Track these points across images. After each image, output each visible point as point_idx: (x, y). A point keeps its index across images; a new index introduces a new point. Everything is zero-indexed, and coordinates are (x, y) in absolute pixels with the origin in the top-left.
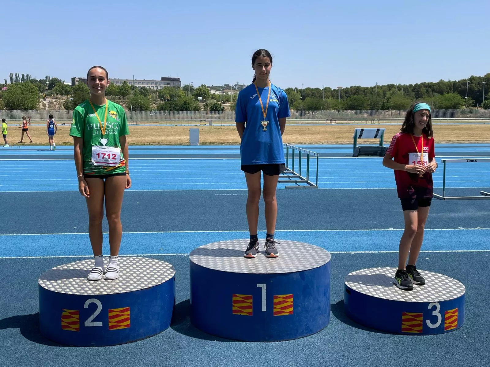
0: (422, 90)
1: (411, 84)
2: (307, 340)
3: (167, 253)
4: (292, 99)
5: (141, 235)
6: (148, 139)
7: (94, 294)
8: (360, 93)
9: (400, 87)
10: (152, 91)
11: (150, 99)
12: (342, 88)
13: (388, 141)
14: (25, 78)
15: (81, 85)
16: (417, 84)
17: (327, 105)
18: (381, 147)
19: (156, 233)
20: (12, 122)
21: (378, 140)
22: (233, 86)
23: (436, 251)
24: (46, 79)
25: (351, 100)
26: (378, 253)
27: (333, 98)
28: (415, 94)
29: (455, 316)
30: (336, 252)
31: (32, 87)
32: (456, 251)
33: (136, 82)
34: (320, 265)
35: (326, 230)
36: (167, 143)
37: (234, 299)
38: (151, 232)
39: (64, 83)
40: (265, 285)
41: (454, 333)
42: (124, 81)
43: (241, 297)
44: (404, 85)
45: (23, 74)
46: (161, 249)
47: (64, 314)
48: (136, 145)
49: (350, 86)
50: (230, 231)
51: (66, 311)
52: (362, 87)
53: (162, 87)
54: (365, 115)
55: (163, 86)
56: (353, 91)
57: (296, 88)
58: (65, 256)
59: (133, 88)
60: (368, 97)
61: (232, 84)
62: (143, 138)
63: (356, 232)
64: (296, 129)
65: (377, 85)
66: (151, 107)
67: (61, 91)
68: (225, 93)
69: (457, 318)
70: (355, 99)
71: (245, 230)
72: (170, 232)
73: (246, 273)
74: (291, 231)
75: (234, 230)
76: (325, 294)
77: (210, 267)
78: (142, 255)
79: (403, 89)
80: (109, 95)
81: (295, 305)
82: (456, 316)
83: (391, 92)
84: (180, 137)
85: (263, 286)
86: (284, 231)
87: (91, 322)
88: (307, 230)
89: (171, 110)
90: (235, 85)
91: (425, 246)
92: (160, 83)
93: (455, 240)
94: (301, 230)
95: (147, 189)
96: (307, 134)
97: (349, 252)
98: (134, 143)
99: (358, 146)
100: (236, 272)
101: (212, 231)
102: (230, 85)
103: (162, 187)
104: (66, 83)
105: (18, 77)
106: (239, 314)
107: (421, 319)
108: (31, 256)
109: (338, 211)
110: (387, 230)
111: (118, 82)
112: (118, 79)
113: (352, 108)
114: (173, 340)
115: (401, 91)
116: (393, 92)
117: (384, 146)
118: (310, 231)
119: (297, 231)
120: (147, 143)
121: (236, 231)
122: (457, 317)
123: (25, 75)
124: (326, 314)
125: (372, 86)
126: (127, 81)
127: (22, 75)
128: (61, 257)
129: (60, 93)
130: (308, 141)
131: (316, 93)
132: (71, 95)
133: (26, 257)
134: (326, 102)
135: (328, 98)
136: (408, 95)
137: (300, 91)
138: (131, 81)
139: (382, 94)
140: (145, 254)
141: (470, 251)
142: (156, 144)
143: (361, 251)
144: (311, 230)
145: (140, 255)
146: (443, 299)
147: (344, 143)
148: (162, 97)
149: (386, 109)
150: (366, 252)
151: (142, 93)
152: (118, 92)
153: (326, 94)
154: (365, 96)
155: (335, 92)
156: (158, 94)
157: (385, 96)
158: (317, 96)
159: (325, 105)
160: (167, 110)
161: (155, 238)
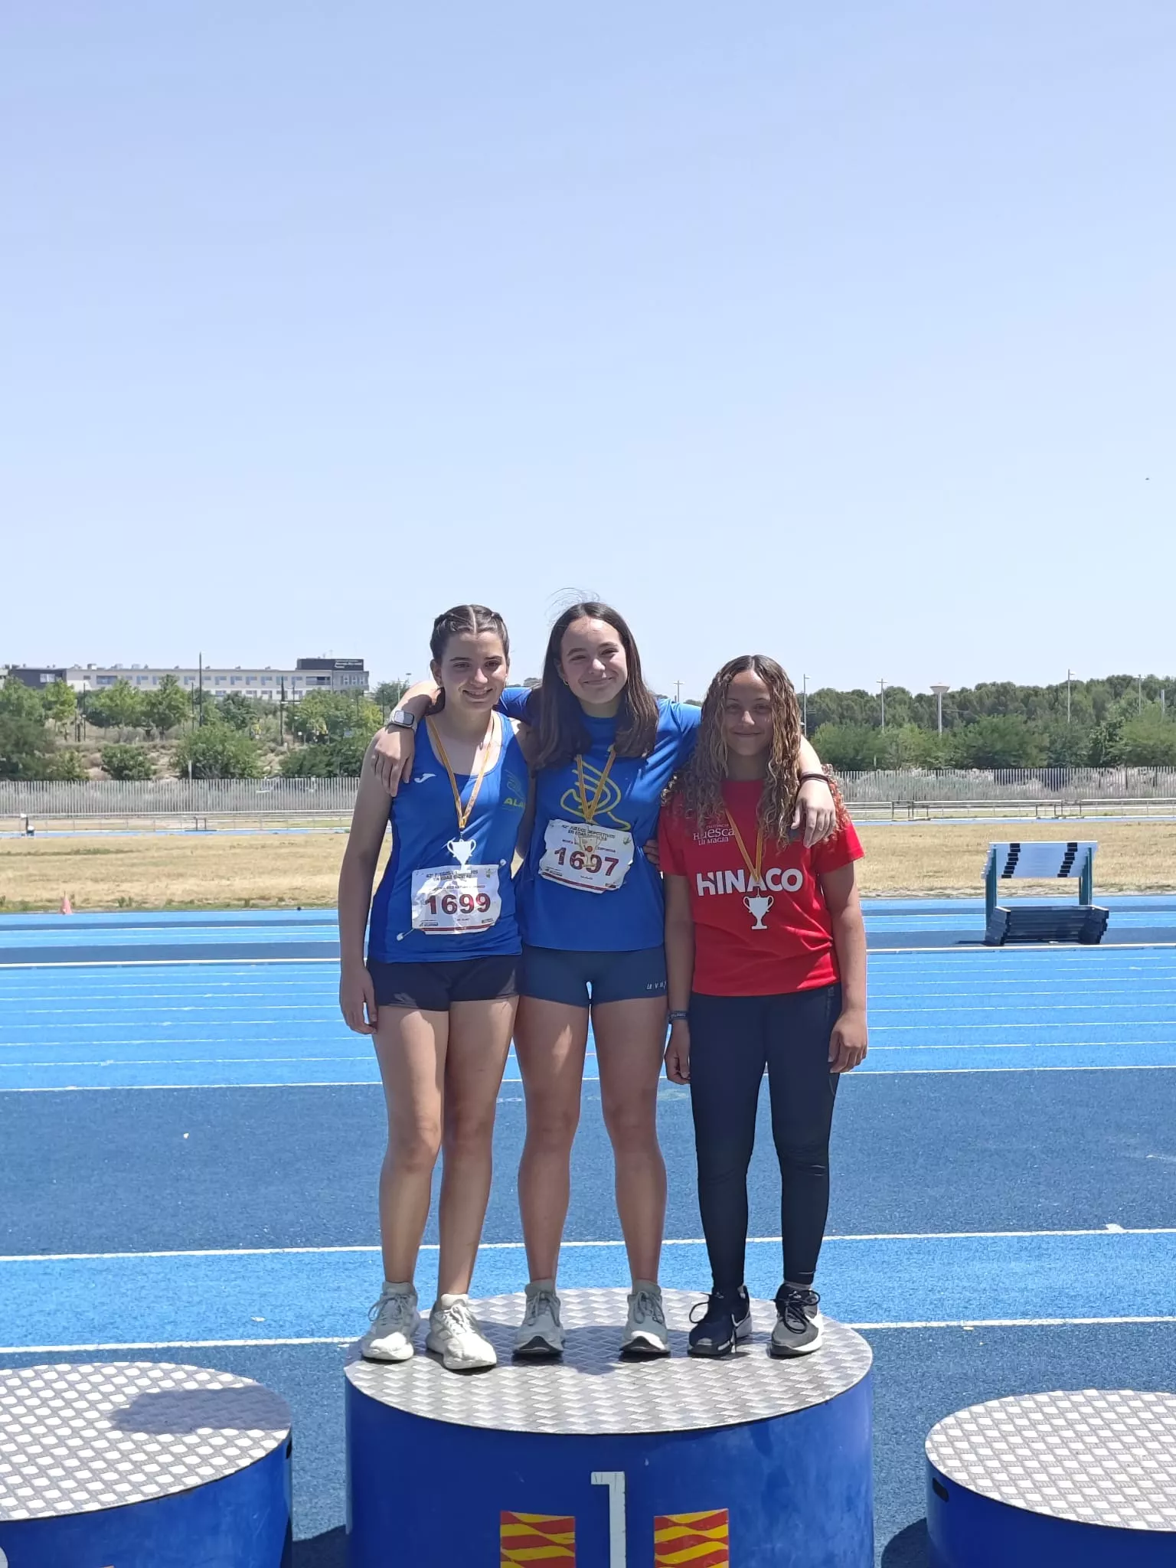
3: (279, 1337)
5: (187, 1264)
6: (243, 885)
8: (1011, 707)
9: (1153, 685)
10: (264, 708)
11: (257, 737)
12: (948, 688)
13: (1112, 885)
15: (12, 691)
17: (897, 751)
18: (1083, 907)
19: (243, 1256)
21: (1073, 882)
25: (981, 734)
26: (1064, 1325)
27: (915, 725)
30: (908, 1325)
33: (209, 678)
34: (830, 1394)
35: (872, 1237)
38: (227, 1252)
40: (621, 1475)
42: (164, 675)
44: (1168, 679)
46: (258, 1319)
48: (200, 908)
49: (976, 684)
52: (1018, 683)
53: (301, 692)
54: (1034, 786)
55: (303, 687)
56: (988, 702)
59: (199, 698)
60: (1040, 723)
62: (225, 882)
63: (984, 1243)
65: (1072, 678)
66: (259, 764)
70: (995, 729)
71: (575, 1240)
72: (295, 1250)
73: (551, 1430)
76: (850, 1503)
77: (418, 1407)
79: (1163, 691)
80: (113, 725)
81: (737, 1551)
83: (1123, 703)
85: (615, 1482)
89: (331, 775)
92: (293, 678)
95: (225, 1081)
97: (954, 1323)
98: (192, 902)
99: (1002, 904)
100: (511, 1429)
103: (277, 1072)
109: (921, 1161)
110: (1099, 1232)
111: (146, 678)
112: (146, 667)
113: (983, 760)
115: (1157, 700)
116: (1130, 704)
117: (1094, 906)
120: (239, 900)
125: (1056, 682)
126: (177, 674)
131: (857, 708)
134: (893, 739)
135: (901, 726)
139: (1091, 710)
142: (268, 903)
143: (1000, 1318)
147: (954, 893)
148: (298, 727)
149: (1107, 765)
150: (1018, 1323)
151: (228, 716)
152: (144, 713)
153: (891, 711)
154: (1029, 718)
155: (922, 706)
156: (284, 719)
157: (1099, 717)
158: (860, 717)
159: (890, 750)
160: (318, 776)
161: (238, 1277)
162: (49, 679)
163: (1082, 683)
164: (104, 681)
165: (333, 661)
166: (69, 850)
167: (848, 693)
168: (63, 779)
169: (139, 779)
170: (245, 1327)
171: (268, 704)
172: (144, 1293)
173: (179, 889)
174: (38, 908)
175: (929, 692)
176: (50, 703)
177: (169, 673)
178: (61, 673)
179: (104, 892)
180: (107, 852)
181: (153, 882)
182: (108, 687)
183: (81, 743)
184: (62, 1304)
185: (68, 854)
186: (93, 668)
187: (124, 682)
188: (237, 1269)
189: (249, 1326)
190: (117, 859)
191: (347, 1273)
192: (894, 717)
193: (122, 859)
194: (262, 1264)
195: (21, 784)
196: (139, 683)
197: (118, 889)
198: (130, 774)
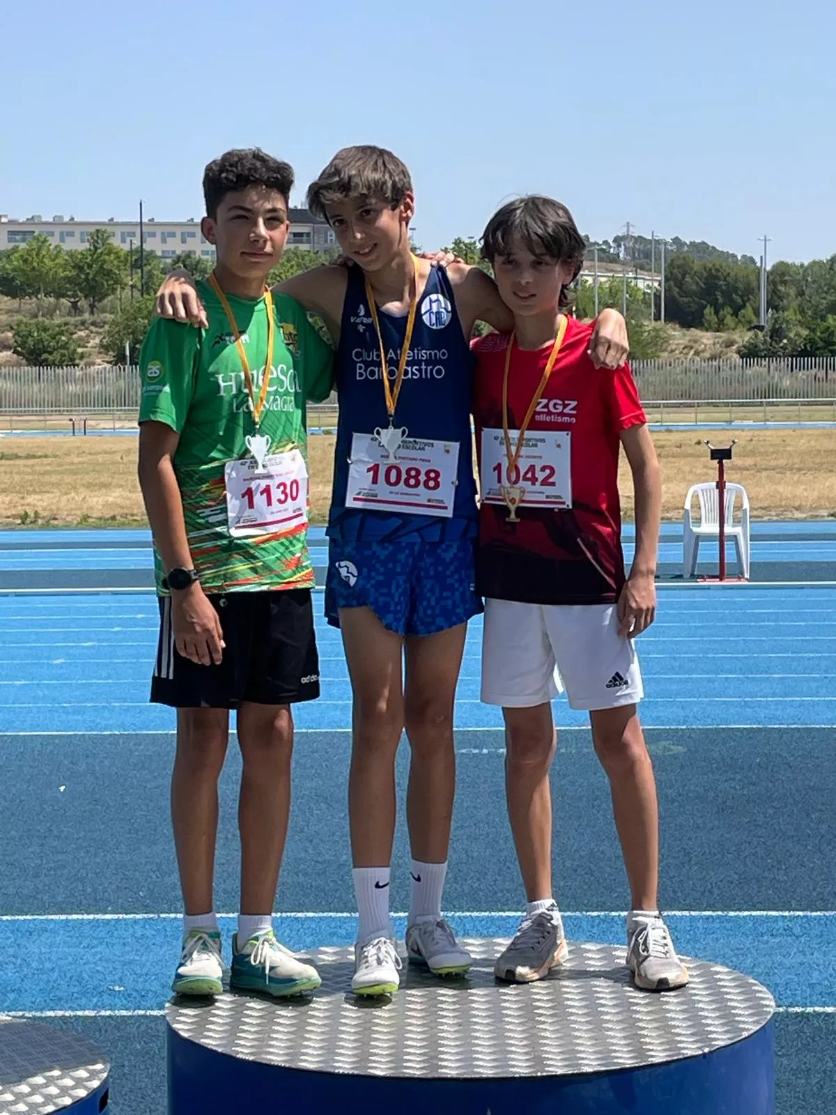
3: (139, 1008)
19: (110, 920)
22: (606, 242)
33: (153, 235)
38: (91, 917)
42: (93, 229)
46: (117, 988)
48: (122, 526)
59: (140, 260)
72: (172, 916)
73: (383, 1074)
75: (461, 909)
80: (30, 295)
86: (686, 913)
90: (617, 240)
94: (764, 913)
95: (122, 726)
98: (113, 518)
102: (592, 240)
111: (71, 234)
112: (72, 219)
118: (801, 913)
119: (744, 917)
121: (468, 914)
126: (109, 229)
138: (127, 229)
140: (42, 1010)
144: (809, 913)
145: (21, 1013)
152: (69, 280)
161: (101, 944)
164: (18, 238)
169: (60, 365)
170: (101, 996)
173: (97, 502)
177: (98, 227)
181: (67, 494)
182: (23, 246)
187: (42, 239)
188: (102, 935)
189: (105, 996)
190: (26, 466)
193: (32, 466)
194: (131, 930)
196: (62, 240)
197: (22, 502)
198: (51, 358)
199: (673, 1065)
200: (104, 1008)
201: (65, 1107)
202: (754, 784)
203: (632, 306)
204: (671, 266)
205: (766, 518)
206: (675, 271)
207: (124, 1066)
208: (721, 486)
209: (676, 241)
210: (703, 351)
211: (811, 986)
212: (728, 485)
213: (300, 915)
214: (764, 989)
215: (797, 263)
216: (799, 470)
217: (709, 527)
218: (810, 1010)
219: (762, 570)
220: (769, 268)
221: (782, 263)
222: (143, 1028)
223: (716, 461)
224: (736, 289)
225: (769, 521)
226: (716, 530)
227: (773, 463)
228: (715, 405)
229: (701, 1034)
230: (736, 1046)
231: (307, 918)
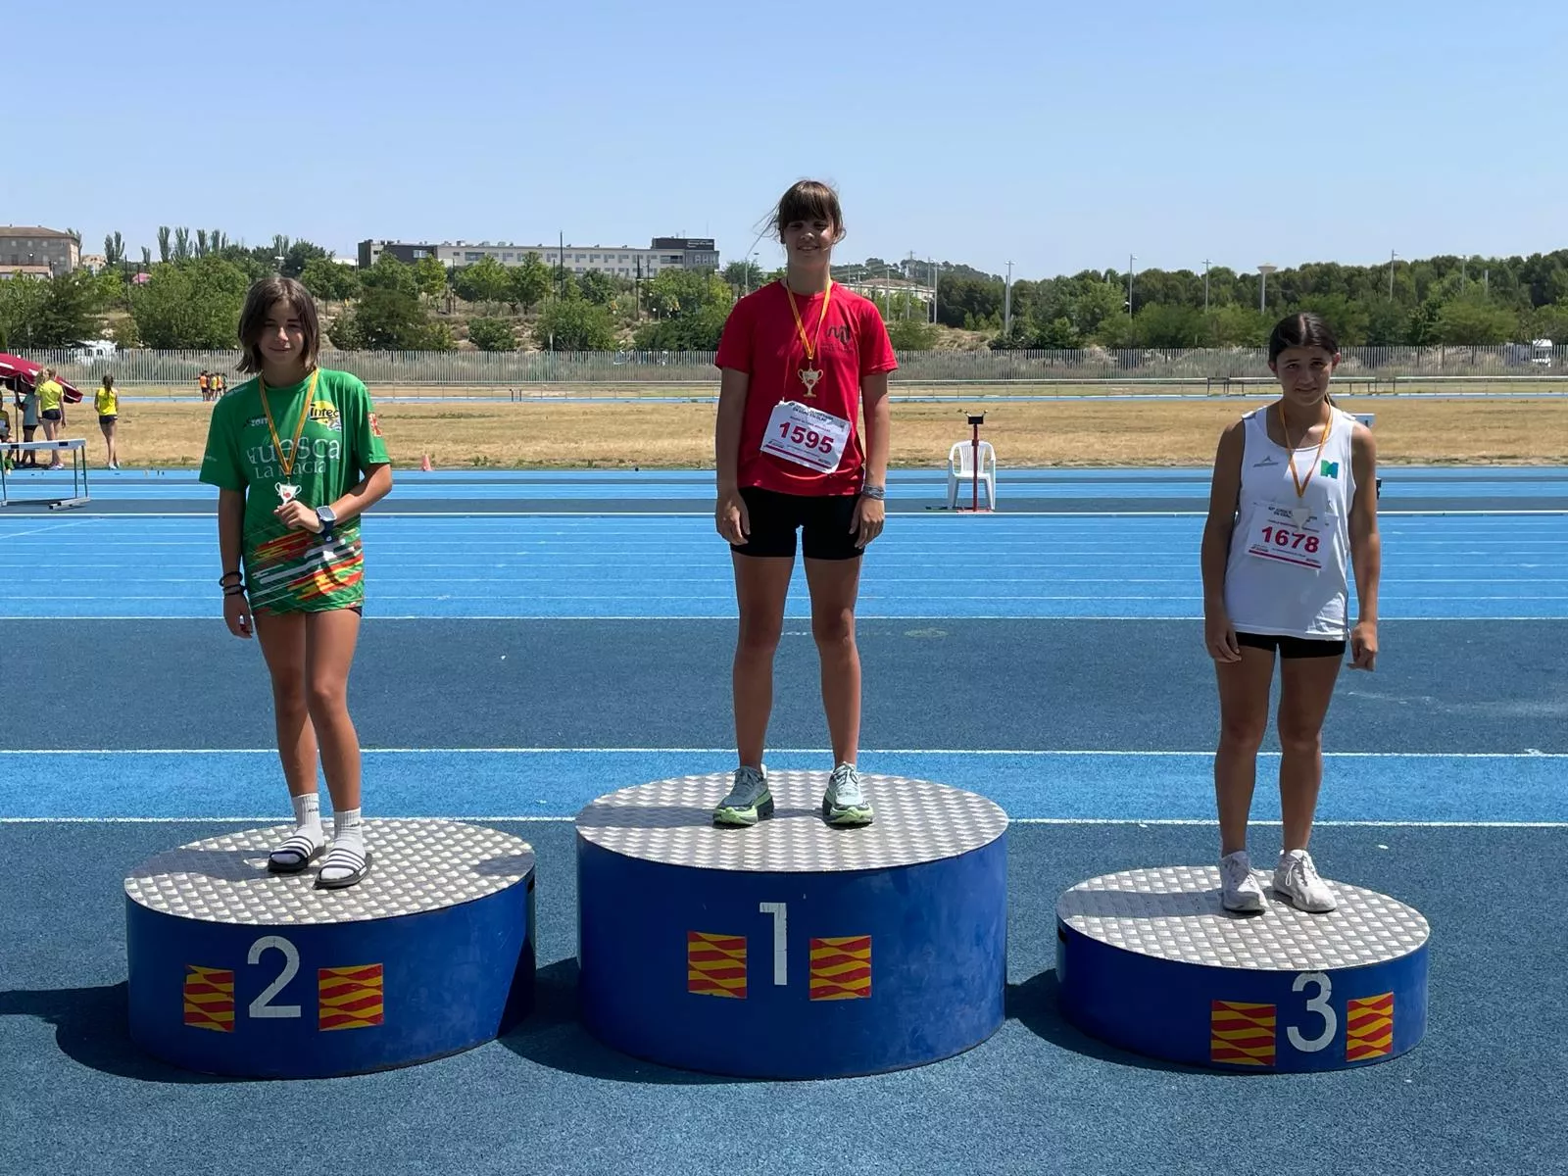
0: (1555, 278)
1: (1516, 255)
2: (915, 1078)
3: (557, 816)
4: (1097, 310)
6: (588, 447)
7: (276, 924)
8: (1334, 287)
9: (1476, 265)
10: (621, 285)
11: (615, 312)
12: (1276, 268)
13: (1401, 458)
14: (209, 242)
15: (387, 266)
16: (1537, 256)
17: (1218, 329)
19: (536, 753)
20: (158, 389)
22: (895, 265)
23: (1421, 824)
24: (277, 246)
27: (1238, 305)
28: (1532, 291)
29: (1383, 1016)
30: (1092, 821)
31: (230, 274)
32: (1487, 824)
33: (570, 256)
34: (962, 850)
35: (1081, 752)
36: (648, 463)
37: (692, 947)
38: (524, 750)
39: (334, 261)
40: (783, 905)
41: (1377, 1068)
42: (527, 252)
43: (712, 943)
44: (1493, 260)
45: (200, 229)
46: (541, 802)
47: (191, 979)
48: (547, 468)
49: (1301, 264)
50: (772, 750)
51: (196, 972)
52: (1342, 265)
53: (655, 270)
54: (1353, 364)
55: (657, 265)
56: (1312, 282)
57: (1110, 272)
58: (244, 816)
59: (560, 274)
60: (1361, 303)
61: (891, 259)
62: (573, 445)
63: (1176, 761)
64: (1097, 415)
65: (1396, 258)
66: (616, 337)
67: (323, 286)
68: (866, 290)
69: (1389, 1025)
71: (821, 748)
72: (581, 750)
73: (729, 868)
74: (970, 751)
77: (628, 850)
78: (478, 819)
79: (1487, 272)
80: (481, 299)
81: (878, 969)
82: (1389, 1017)
83: (1446, 283)
84: (694, 443)
85: (778, 911)
86: (946, 751)
87: (268, 1005)
88: (1022, 752)
89: (681, 348)
90: (904, 263)
91: (1390, 806)
92: (648, 257)
93: (1498, 790)
94: (1002, 752)
95: (547, 613)
96: (1128, 429)
97: (1133, 822)
98: (541, 462)
100: (698, 866)
101: (714, 748)
102: (885, 263)
103: (591, 607)
104: (338, 261)
105: (186, 240)
106: (707, 992)
107: (1272, 1021)
108: (144, 817)
109: (1141, 692)
111: (511, 255)
112: (512, 245)
114: (511, 1068)
115: (1481, 281)
116: (1453, 284)
118: (1028, 752)
119: (988, 754)
120: (584, 460)
122: (1391, 1022)
123: (209, 234)
124: (983, 1003)
125: (1380, 263)
126: (538, 252)
127: (199, 232)
128: (232, 820)
129: (319, 292)
130: (1124, 456)
131: (1181, 288)
132: (356, 297)
133: (126, 820)
134: (1214, 318)
135: (1224, 305)
136: (1503, 292)
137: (1125, 280)
138: (554, 252)
139: (1414, 290)
141: (1532, 825)
143: (1173, 818)
144: (1033, 752)
145: (473, 818)
146: (1343, 963)
148: (653, 304)
149: (1424, 343)
150: (1189, 822)
151: (587, 293)
152: (510, 288)
153: (1215, 290)
154: (1350, 297)
155: (1246, 285)
156: (640, 296)
157: (1422, 296)
158: (1184, 296)
159: (1210, 328)
160: (670, 350)
161: (530, 769)
162: (421, 254)
163: (1406, 263)
164: (472, 257)
165: (687, 240)
166: (435, 414)
167: (1174, 273)
168: (434, 349)
169: (503, 350)
170: (530, 807)
171: (625, 280)
172: (450, 779)
173: (530, 450)
174: (401, 466)
175: (1254, 272)
176: (423, 276)
177: (531, 251)
178: (432, 250)
179: (462, 451)
180: (471, 416)
181: (507, 444)
182: (476, 263)
183: (452, 315)
184: (381, 786)
185: (436, 417)
186: (463, 245)
187: (490, 259)
188: (531, 763)
189: (533, 807)
190: (478, 423)
191: (622, 768)
192: (1217, 296)
193: (483, 423)
194: (552, 760)
195: (396, 354)
196: (504, 260)
197: (476, 449)
198: (496, 345)
199: (936, 863)
200: (532, 815)
201: (504, 889)
202: (996, 659)
203: (913, 311)
204: (941, 283)
205: (1007, 467)
206: (945, 286)
207: (546, 857)
208: (975, 443)
209: (946, 264)
210: (964, 344)
211: (1035, 804)
212: (980, 443)
213: (672, 750)
214: (1001, 809)
215: (1033, 281)
216: (1032, 431)
217: (967, 473)
218: (1033, 821)
219: (1004, 504)
220: (1012, 284)
221: (1022, 281)
222: (560, 829)
223: (972, 426)
224: (988, 301)
225: (1009, 469)
226: (971, 474)
227: (1013, 426)
228: (972, 383)
229: (956, 841)
230: (981, 850)
231: (677, 753)
